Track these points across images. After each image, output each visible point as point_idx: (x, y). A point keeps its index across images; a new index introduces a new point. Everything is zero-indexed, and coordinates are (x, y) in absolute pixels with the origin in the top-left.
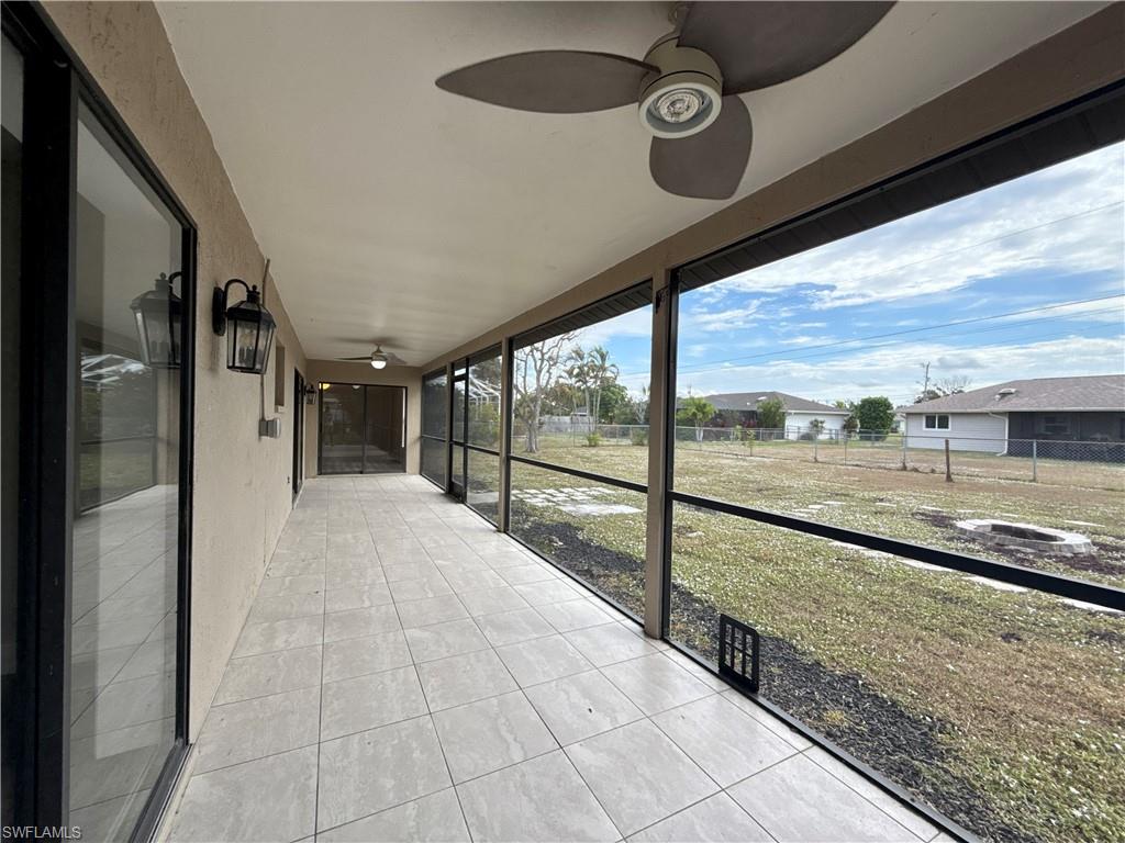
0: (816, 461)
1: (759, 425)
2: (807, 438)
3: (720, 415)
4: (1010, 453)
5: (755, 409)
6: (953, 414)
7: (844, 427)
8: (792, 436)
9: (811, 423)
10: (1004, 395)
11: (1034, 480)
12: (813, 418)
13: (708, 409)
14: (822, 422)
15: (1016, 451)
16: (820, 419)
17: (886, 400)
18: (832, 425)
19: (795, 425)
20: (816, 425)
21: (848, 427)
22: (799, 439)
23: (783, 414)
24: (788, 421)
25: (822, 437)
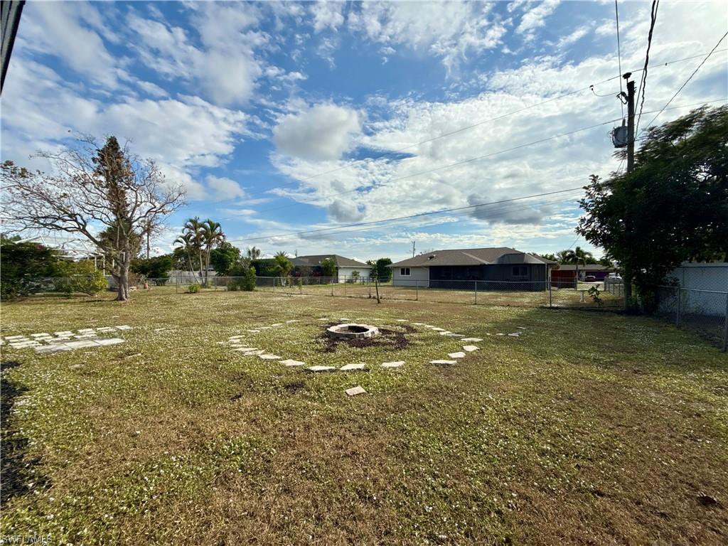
1: (322, 275)
2: (350, 282)
3: (297, 269)
4: (430, 287)
6: (412, 267)
7: (371, 275)
8: (342, 282)
9: (352, 273)
10: (431, 258)
12: (353, 271)
13: (287, 265)
14: (358, 273)
15: (433, 286)
16: (357, 271)
17: (390, 260)
18: (364, 274)
19: (343, 276)
20: (355, 274)
22: (346, 282)
23: (337, 268)
24: (340, 272)
25: (358, 281)
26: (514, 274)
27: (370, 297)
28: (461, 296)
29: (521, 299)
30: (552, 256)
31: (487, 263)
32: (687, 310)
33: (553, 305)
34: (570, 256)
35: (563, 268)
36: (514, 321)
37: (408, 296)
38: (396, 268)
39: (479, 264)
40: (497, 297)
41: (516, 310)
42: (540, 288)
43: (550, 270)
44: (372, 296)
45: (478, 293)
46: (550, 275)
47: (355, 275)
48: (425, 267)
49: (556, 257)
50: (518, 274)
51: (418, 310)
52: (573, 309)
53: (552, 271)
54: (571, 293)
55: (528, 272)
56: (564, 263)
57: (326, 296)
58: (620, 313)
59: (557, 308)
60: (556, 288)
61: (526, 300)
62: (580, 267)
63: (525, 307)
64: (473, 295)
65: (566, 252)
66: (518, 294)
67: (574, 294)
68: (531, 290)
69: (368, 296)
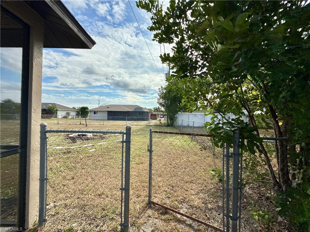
0: (58, 124)
2: (65, 117)
4: (107, 120)
5: (45, 108)
6: (99, 111)
7: (77, 114)
8: (60, 117)
9: (67, 113)
10: (108, 107)
11: (103, 124)
12: (67, 112)
14: (70, 113)
15: (109, 119)
16: (69, 112)
17: (87, 107)
18: (73, 114)
19: (60, 114)
21: (78, 114)
22: (62, 118)
23: (57, 110)
24: (58, 112)
25: (70, 117)
26: (139, 115)
27: (81, 124)
28: (120, 123)
29: (141, 123)
30: (151, 109)
31: (130, 111)
32: (178, 124)
33: (150, 125)
34: (156, 109)
35: (154, 113)
36: (139, 130)
37: (99, 123)
38: (91, 111)
39: (127, 111)
40: (133, 123)
41: (139, 126)
42: (147, 120)
43: (150, 114)
44: (82, 123)
45: (127, 122)
46: (150, 116)
47: (68, 114)
48: (105, 111)
49: (152, 109)
50: (140, 115)
51: (105, 128)
52: (155, 126)
53: (151, 114)
54: (155, 121)
55: (144, 114)
56: (155, 111)
57: (54, 124)
58: (166, 126)
59: (151, 126)
60: (151, 120)
61: (142, 124)
62: (159, 113)
63: (142, 126)
64: (125, 122)
65: (155, 108)
66: (140, 122)
67: (156, 121)
68: (144, 120)
69: (80, 123)
